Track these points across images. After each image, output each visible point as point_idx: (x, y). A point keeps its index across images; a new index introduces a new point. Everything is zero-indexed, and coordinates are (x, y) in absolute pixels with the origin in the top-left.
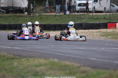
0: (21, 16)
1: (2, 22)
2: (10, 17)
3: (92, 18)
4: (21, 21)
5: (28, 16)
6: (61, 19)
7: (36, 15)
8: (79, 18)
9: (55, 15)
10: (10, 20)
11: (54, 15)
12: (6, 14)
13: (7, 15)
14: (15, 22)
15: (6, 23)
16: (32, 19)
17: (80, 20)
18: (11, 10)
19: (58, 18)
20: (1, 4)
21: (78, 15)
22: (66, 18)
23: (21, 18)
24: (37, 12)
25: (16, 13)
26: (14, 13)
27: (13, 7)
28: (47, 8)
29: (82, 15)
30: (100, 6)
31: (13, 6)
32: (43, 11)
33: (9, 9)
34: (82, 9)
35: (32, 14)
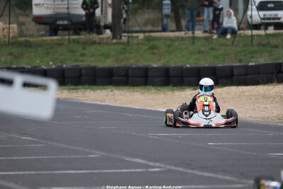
0: (94, 43)
1: (38, 61)
2: (60, 44)
4: (93, 56)
5: (114, 41)
6: (212, 49)
7: (137, 37)
8: (264, 45)
9: (193, 38)
10: (62, 54)
11: (189, 37)
12: (51, 35)
13: (51, 40)
14: (76, 60)
15: (48, 62)
16: (125, 49)
17: (270, 52)
18: (63, 25)
19: (203, 46)
20: (34, 7)
21: (259, 36)
22: (227, 45)
23: (92, 49)
24: (138, 29)
25: (77, 32)
26: (71, 32)
27: (68, 16)
28: (167, 16)
31: (68, 14)
32: (153, 25)
33: (59, 23)
34: (269, 18)
35: (126, 34)
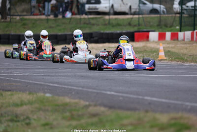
3: (109, 23)
5: (3, 20)
6: (58, 26)
7: (16, 18)
9: (48, 20)
11: (45, 19)
16: (8, 25)
17: (90, 27)
19: (53, 24)
21: (85, 19)
22: (66, 24)
24: (16, 14)
28: (34, 7)
29: (93, 18)
30: (122, 5)
32: (27, 12)
34: (92, 9)
35: (9, 17)
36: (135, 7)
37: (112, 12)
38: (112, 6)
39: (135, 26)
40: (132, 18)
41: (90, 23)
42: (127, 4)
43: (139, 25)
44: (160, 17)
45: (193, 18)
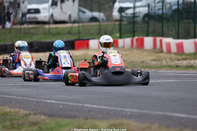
3: (49, 33)
30: (62, 14)
36: (75, 16)
37: (51, 21)
38: (52, 15)
39: (75, 34)
40: (72, 27)
41: (29, 33)
42: (66, 13)
43: (79, 33)
44: (100, 25)
45: (132, 25)
